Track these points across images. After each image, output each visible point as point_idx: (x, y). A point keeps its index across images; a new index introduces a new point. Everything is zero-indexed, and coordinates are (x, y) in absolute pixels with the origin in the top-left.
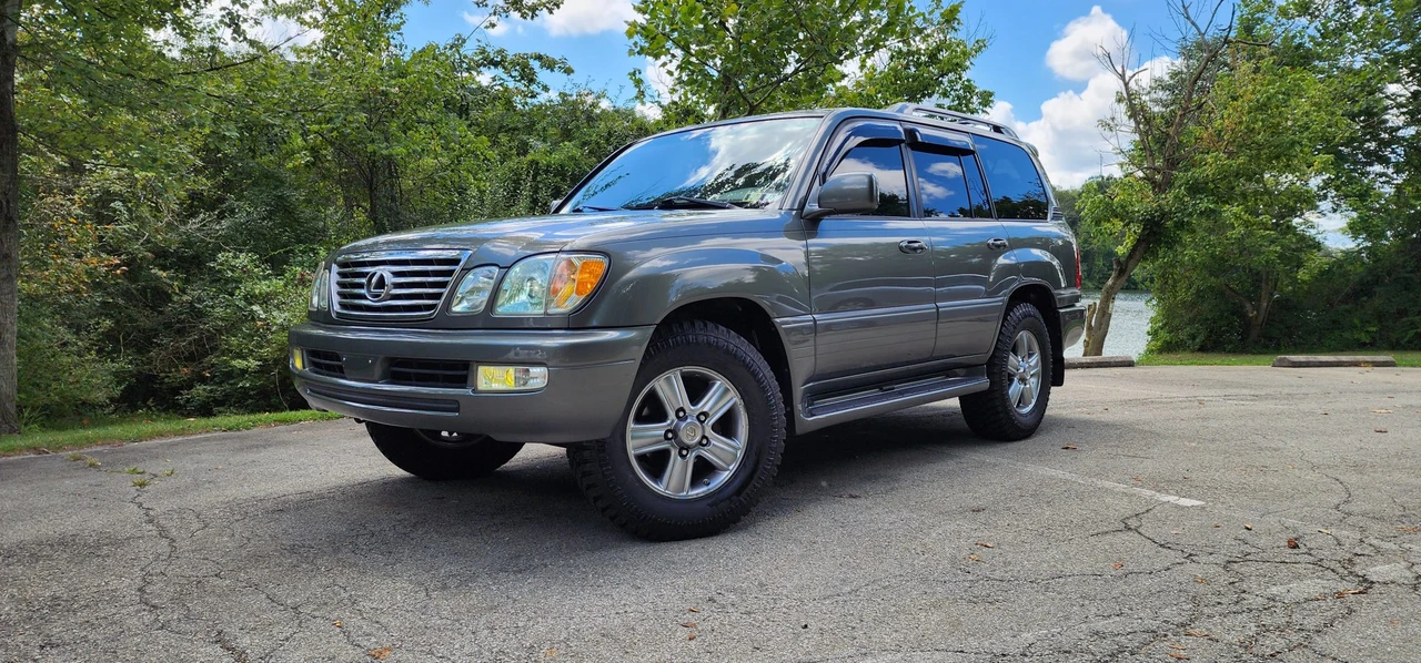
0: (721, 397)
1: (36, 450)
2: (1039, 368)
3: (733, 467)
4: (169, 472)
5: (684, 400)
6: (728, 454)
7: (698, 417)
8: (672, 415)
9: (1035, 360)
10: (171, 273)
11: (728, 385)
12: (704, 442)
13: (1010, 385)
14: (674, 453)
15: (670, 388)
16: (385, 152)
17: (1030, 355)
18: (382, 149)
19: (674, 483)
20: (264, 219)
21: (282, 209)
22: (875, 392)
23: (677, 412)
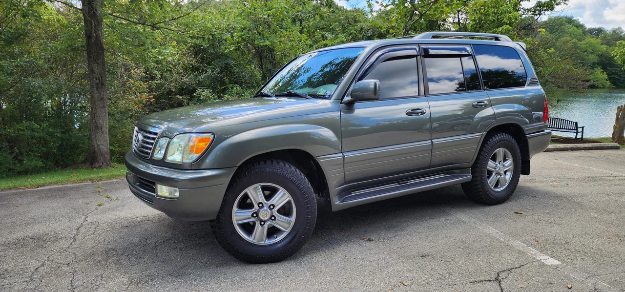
0: (282, 197)
1: (92, 180)
2: (512, 167)
3: (288, 231)
4: (116, 199)
5: (262, 199)
6: (286, 224)
7: (269, 207)
8: (256, 206)
9: (509, 162)
10: (184, 96)
11: (285, 191)
12: (273, 218)
13: (489, 178)
14: (258, 223)
15: (255, 193)
16: (262, 44)
17: (505, 160)
18: (260, 43)
19: (258, 237)
20: (218, 73)
21: (226, 69)
22: (396, 185)
23: (259, 204)
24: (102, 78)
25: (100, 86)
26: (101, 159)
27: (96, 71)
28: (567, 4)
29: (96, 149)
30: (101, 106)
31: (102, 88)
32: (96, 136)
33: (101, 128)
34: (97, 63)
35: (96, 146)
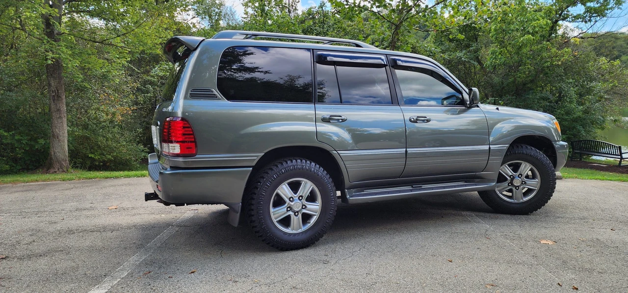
24: (58, 91)
25: (56, 98)
26: (57, 166)
27: (53, 84)
28: (621, 9)
29: (53, 156)
30: (58, 116)
31: (58, 100)
32: (53, 144)
33: (58, 137)
34: (54, 77)
35: (53, 153)
